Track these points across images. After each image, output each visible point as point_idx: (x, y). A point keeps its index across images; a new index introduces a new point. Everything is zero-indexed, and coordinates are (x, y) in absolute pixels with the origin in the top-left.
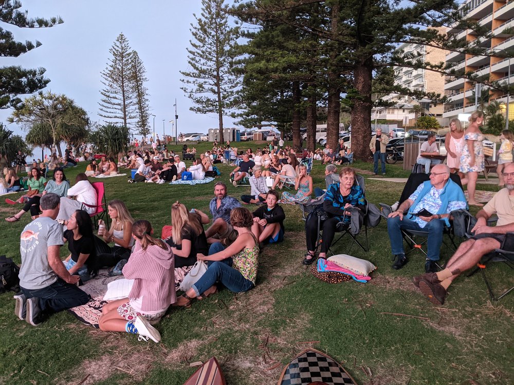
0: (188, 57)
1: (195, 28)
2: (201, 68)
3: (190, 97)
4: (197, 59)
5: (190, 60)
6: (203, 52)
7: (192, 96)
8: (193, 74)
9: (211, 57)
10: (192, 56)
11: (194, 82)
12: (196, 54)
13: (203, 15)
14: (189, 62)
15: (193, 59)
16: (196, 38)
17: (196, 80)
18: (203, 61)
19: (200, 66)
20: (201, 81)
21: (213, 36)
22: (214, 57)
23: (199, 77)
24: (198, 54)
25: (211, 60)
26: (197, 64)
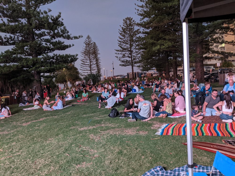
0: (118, 43)
1: (121, 31)
2: (124, 47)
3: (119, 60)
4: (122, 44)
5: (119, 45)
6: (124, 41)
7: (120, 60)
8: (120, 50)
9: (127, 43)
10: (120, 43)
11: (121, 54)
12: (121, 42)
13: (124, 25)
14: (119, 46)
15: (120, 44)
16: (121, 35)
17: (122, 53)
18: (124, 44)
19: (123, 47)
20: (124, 53)
21: (128, 34)
22: (129, 42)
23: (123, 51)
24: (122, 42)
25: (128, 44)
26: (122, 46)
